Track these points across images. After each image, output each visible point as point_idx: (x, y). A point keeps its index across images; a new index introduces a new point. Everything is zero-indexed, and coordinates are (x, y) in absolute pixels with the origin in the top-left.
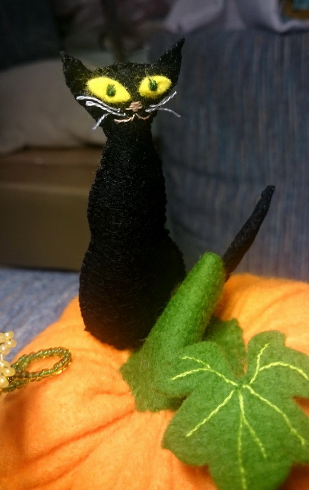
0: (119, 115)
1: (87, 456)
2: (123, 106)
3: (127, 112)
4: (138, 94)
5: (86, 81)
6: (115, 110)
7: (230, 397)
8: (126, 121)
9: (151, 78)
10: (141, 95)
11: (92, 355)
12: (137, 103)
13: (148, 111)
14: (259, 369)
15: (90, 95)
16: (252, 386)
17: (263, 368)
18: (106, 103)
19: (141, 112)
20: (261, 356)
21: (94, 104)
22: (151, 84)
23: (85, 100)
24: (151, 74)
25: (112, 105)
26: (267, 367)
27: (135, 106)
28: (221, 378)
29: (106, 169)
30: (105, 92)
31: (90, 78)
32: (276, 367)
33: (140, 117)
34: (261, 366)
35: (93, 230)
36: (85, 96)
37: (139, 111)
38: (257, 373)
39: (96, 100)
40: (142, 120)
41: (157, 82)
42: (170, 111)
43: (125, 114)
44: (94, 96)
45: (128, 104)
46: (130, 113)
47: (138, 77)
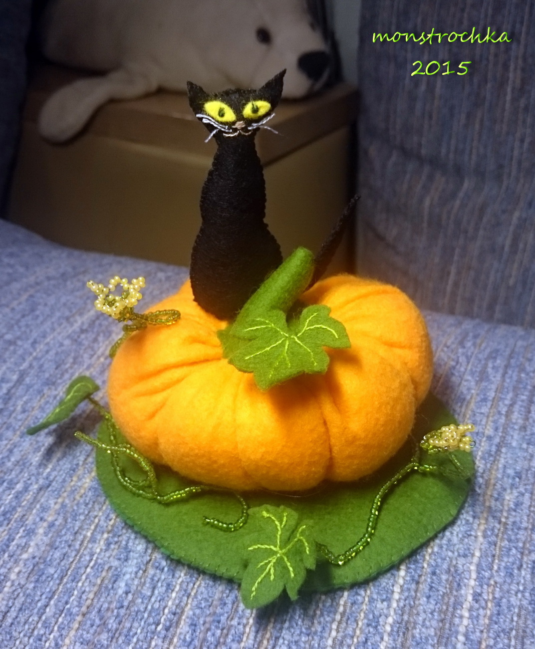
0: (227, 131)
1: (183, 379)
2: (230, 124)
3: (233, 129)
4: (242, 115)
5: (204, 104)
6: (224, 127)
7: (280, 342)
8: (232, 135)
9: (254, 103)
10: (245, 116)
11: (197, 319)
12: (241, 122)
13: (250, 128)
14: (305, 328)
15: (206, 114)
16: (298, 338)
17: (308, 328)
18: (218, 121)
19: (245, 129)
20: (309, 321)
21: (208, 121)
22: (253, 108)
23: (203, 118)
24: (255, 100)
25: (222, 123)
26: (312, 327)
27: (239, 125)
28: (278, 332)
29: (216, 170)
30: (217, 113)
31: (207, 101)
32: (318, 328)
33: (243, 133)
34: (307, 327)
35: (203, 217)
36: (203, 114)
37: (242, 129)
38: (303, 331)
39: (210, 119)
40: (245, 136)
41: (259, 106)
42: (269, 128)
43: (231, 131)
44: (209, 115)
45: (234, 123)
46: (235, 130)
47: (244, 102)
